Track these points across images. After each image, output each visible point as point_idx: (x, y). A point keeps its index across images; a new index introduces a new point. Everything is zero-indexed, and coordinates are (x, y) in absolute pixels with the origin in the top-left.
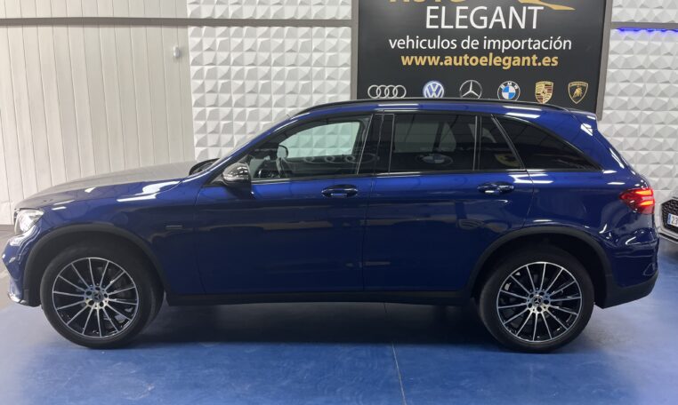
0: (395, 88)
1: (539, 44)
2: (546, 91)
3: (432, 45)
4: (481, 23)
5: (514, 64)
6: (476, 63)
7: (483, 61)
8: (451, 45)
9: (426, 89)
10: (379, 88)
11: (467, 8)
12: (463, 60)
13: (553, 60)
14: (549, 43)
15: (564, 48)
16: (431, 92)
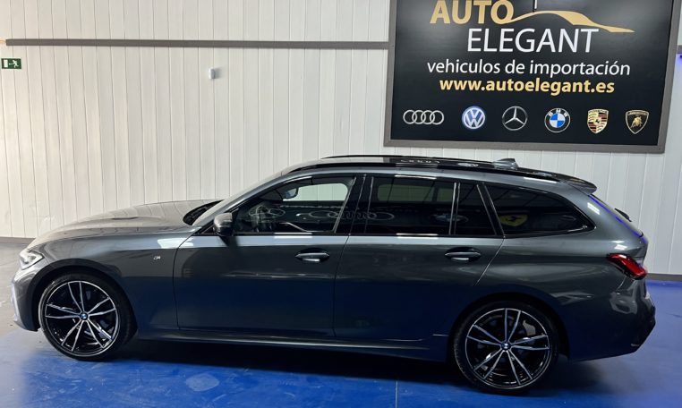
0: (433, 113)
1: (593, 69)
2: (600, 119)
3: (473, 69)
4: (528, 46)
5: (564, 90)
6: (521, 89)
7: (529, 86)
8: (494, 70)
9: (465, 116)
10: (415, 113)
11: (512, 30)
12: (507, 85)
13: (609, 86)
14: (604, 67)
15: (622, 73)
16: (471, 118)
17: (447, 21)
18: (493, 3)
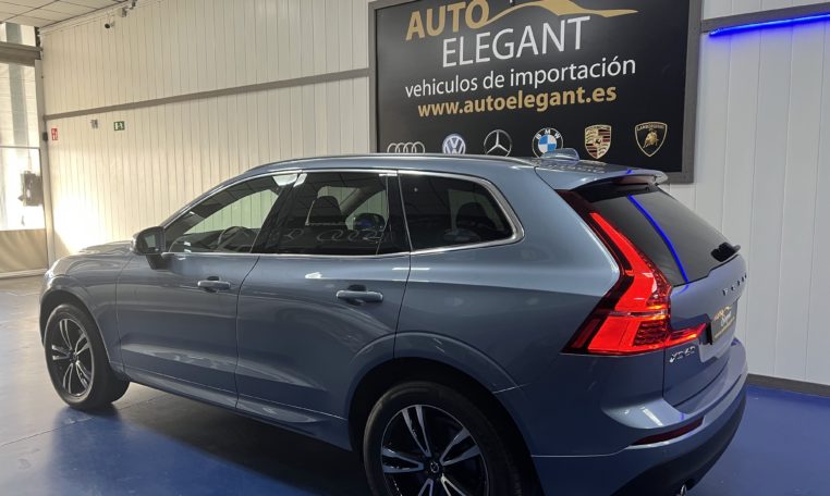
0: (414, 145)
1: (586, 71)
2: (601, 139)
3: (449, 89)
4: (506, 51)
5: (552, 103)
6: (502, 107)
7: (510, 103)
8: (472, 86)
9: (445, 145)
10: (397, 146)
11: (488, 34)
12: (486, 104)
13: (609, 91)
14: (601, 66)
15: (625, 72)
16: (451, 149)
17: (422, 35)
18: (467, 5)
